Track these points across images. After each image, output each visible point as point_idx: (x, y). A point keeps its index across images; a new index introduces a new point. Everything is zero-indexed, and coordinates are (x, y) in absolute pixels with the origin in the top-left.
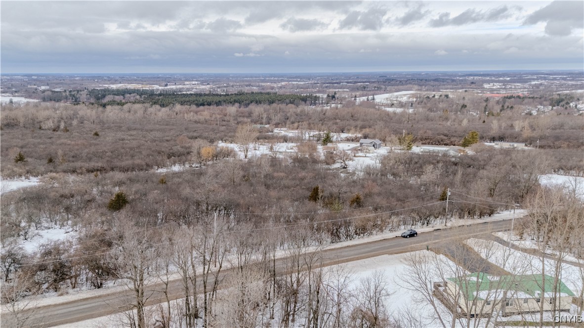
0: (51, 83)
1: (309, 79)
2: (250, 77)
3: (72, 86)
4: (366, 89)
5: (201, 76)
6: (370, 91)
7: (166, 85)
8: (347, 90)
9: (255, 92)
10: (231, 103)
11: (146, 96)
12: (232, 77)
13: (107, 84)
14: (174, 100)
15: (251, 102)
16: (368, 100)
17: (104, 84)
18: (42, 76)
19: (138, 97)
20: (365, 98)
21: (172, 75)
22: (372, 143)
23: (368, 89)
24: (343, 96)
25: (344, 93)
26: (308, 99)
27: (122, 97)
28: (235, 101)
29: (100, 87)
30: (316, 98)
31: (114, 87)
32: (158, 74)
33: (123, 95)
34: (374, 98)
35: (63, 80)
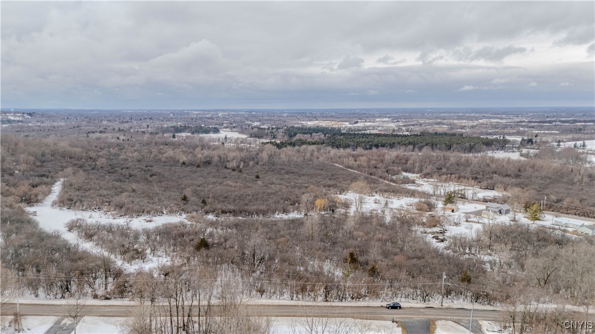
0: (263, 120)
1: (518, 117)
2: (448, 113)
3: (277, 123)
4: (582, 131)
5: (396, 111)
6: (588, 134)
7: (356, 122)
8: (557, 132)
9: (438, 132)
10: (405, 145)
11: (330, 135)
12: (429, 113)
13: (305, 121)
14: (351, 140)
15: (427, 145)
16: (575, 146)
17: (303, 121)
18: (259, 112)
19: (322, 136)
20: (571, 144)
21: (369, 110)
22: (498, 207)
23: (586, 132)
24: (544, 139)
25: (548, 137)
26: (494, 143)
27: (309, 135)
28: (410, 143)
29: (298, 124)
30: (506, 142)
31: (310, 124)
32: (355, 110)
33: (311, 134)
34: (584, 143)
35: (273, 116)
